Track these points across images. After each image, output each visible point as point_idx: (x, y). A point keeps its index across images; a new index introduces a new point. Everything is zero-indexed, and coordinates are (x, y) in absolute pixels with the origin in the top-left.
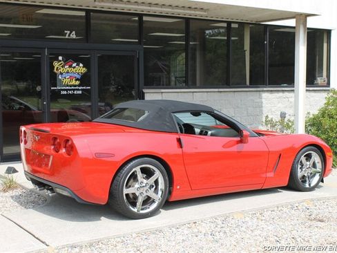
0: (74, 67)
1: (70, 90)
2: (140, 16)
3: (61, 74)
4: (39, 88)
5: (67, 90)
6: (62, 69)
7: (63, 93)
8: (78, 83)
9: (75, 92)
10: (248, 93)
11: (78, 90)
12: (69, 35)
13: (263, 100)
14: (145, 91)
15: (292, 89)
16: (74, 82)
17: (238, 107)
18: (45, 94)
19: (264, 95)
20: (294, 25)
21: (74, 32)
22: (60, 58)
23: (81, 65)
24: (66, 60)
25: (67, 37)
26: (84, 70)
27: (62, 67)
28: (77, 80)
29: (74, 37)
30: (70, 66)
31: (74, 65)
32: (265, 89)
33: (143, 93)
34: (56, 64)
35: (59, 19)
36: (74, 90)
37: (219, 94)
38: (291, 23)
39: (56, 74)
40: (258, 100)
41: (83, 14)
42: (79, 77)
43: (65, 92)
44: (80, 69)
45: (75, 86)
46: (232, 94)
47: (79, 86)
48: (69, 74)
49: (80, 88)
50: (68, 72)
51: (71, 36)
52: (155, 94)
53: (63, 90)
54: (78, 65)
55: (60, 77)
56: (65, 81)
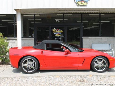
0: (59, 31)
1: (58, 37)
3: (55, 33)
4: (48, 37)
5: (57, 38)
6: (55, 31)
7: (55, 38)
8: (60, 35)
9: (59, 38)
12: (57, 21)
16: (59, 35)
18: (50, 39)
22: (55, 28)
23: (61, 30)
24: (56, 29)
25: (57, 22)
26: (62, 32)
29: (59, 22)
30: (58, 31)
31: (59, 30)
33: (82, 38)
34: (53, 30)
36: (59, 37)
39: (53, 33)
41: (62, 15)
43: (56, 38)
45: (59, 36)
47: (60, 36)
49: (61, 37)
50: (57, 32)
51: (58, 22)
52: (86, 39)
53: (55, 37)
54: (60, 30)
55: (54, 34)
56: (56, 35)
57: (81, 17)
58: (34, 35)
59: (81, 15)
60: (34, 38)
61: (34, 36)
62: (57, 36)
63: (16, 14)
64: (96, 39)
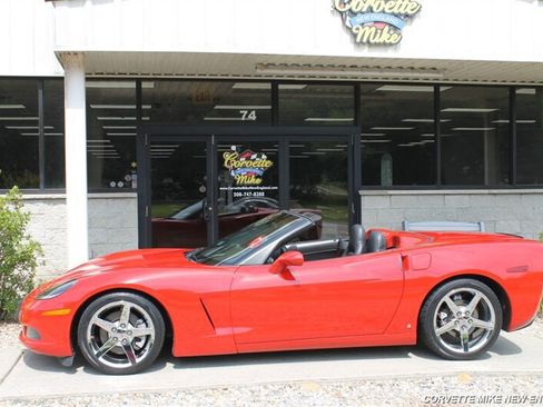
0: (254, 160)
1: (247, 191)
2: (357, 85)
3: (235, 169)
4: (202, 189)
5: (243, 191)
6: (235, 163)
7: (236, 194)
8: (259, 181)
9: (255, 194)
11: (260, 191)
12: (247, 116)
16: (253, 181)
17: (528, 219)
18: (211, 196)
21: (253, 113)
23: (264, 157)
24: (241, 152)
25: (243, 118)
26: (268, 164)
27: (236, 160)
28: (257, 177)
29: (254, 118)
30: (248, 159)
31: (254, 157)
34: (227, 157)
36: (253, 191)
37: (492, 197)
41: (269, 86)
42: (261, 173)
43: (240, 194)
44: (263, 162)
45: (255, 186)
46: (516, 197)
47: (260, 185)
48: (246, 169)
49: (262, 189)
50: (244, 167)
51: (250, 117)
52: (379, 198)
53: (237, 191)
54: (260, 156)
55: (233, 174)
56: (240, 179)
57: (352, 97)
58: (134, 177)
59: (352, 87)
60: (135, 195)
61: (134, 185)
62: (243, 185)
63: (63, 78)
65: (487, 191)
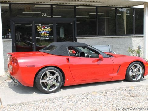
0: (46, 29)
1: (44, 38)
2: (75, 6)
3: (41, 31)
4: (31, 38)
6: (41, 29)
8: (48, 35)
9: (47, 39)
10: (125, 38)
11: (48, 38)
12: (44, 15)
13: (133, 41)
14: (77, 38)
15: (143, 36)
16: (46, 35)
17: (121, 44)
18: (34, 40)
19: (133, 39)
20: (143, 7)
21: (46, 14)
23: (49, 27)
26: (50, 30)
27: (41, 28)
28: (47, 34)
29: (46, 16)
30: (44, 28)
31: (46, 27)
32: (133, 36)
33: (77, 39)
34: (38, 27)
35: (42, 9)
37: (112, 38)
38: (142, 6)
39: (38, 31)
40: (130, 41)
41: (50, 6)
42: (48, 32)
43: (42, 39)
45: (47, 36)
46: (118, 38)
47: (48, 36)
48: (44, 31)
49: (49, 37)
50: (43, 31)
52: (82, 39)
54: (48, 27)
55: (40, 33)
56: (42, 34)
57: (73, 10)
58: (10, 34)
59: (73, 7)
60: (11, 40)
61: (10, 37)
62: (43, 36)
64: (93, 39)
65: (110, 37)
